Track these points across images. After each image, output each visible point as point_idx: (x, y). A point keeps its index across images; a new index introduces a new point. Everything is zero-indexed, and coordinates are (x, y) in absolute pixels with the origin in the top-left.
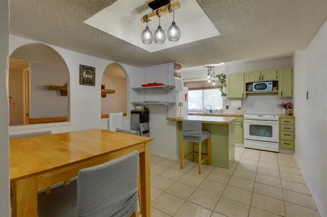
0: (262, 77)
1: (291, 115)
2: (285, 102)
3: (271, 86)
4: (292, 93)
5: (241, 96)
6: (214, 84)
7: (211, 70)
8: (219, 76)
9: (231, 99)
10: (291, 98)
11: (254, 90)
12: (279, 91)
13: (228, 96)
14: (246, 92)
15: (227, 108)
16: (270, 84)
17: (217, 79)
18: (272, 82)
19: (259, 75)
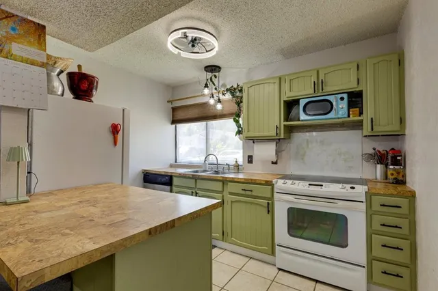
0: (319, 85)
1: (401, 182)
2: (382, 147)
3: (344, 105)
4: (402, 121)
5: (273, 133)
6: (219, 107)
7: (215, 77)
8: (232, 91)
9: (254, 140)
10: (399, 136)
11: (303, 116)
12: (366, 118)
13: (245, 134)
14: (283, 123)
15: (250, 159)
16: (342, 99)
17: (228, 96)
18: (345, 96)
19: (314, 79)
